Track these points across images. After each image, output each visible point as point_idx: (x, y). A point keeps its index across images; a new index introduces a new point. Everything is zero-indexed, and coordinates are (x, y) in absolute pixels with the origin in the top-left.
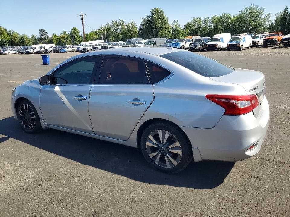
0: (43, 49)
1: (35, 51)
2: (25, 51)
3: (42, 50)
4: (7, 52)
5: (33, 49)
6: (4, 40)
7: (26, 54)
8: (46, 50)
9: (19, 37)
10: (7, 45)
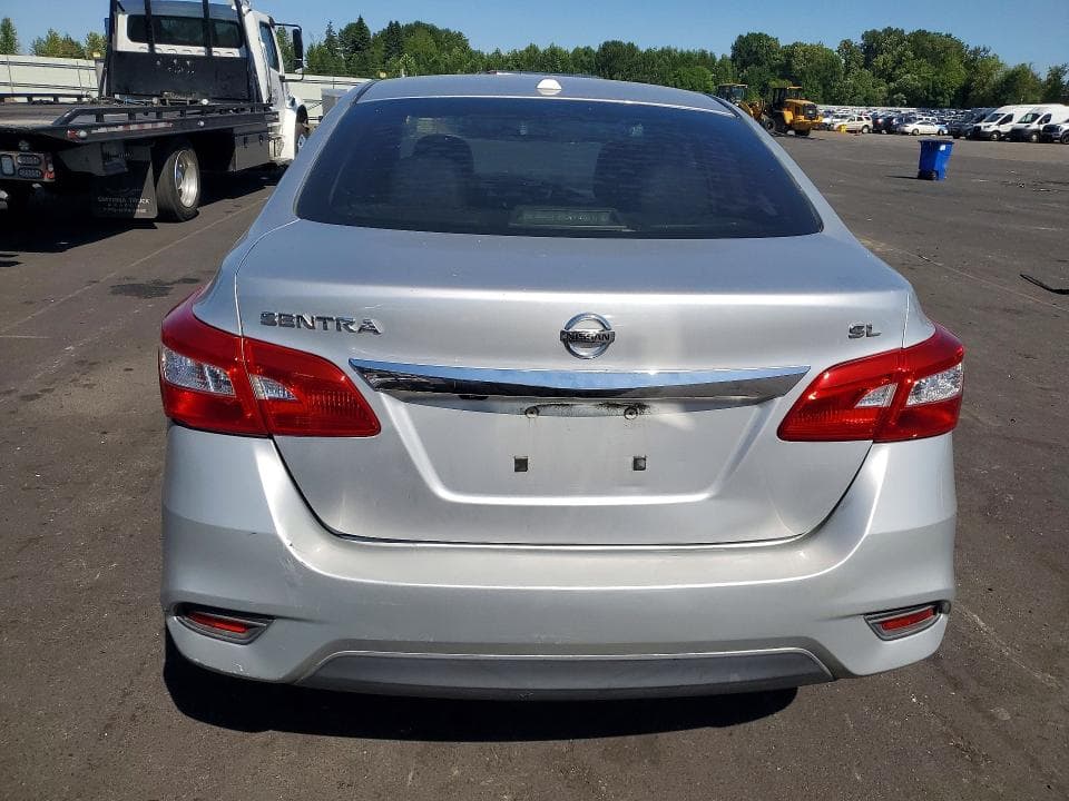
0: (1040, 123)
1: (1006, 128)
2: (969, 126)
3: (1035, 126)
4: (910, 128)
5: (1001, 123)
6: (943, 84)
7: (968, 138)
8: (1054, 128)
9: (998, 76)
10: (948, 102)
